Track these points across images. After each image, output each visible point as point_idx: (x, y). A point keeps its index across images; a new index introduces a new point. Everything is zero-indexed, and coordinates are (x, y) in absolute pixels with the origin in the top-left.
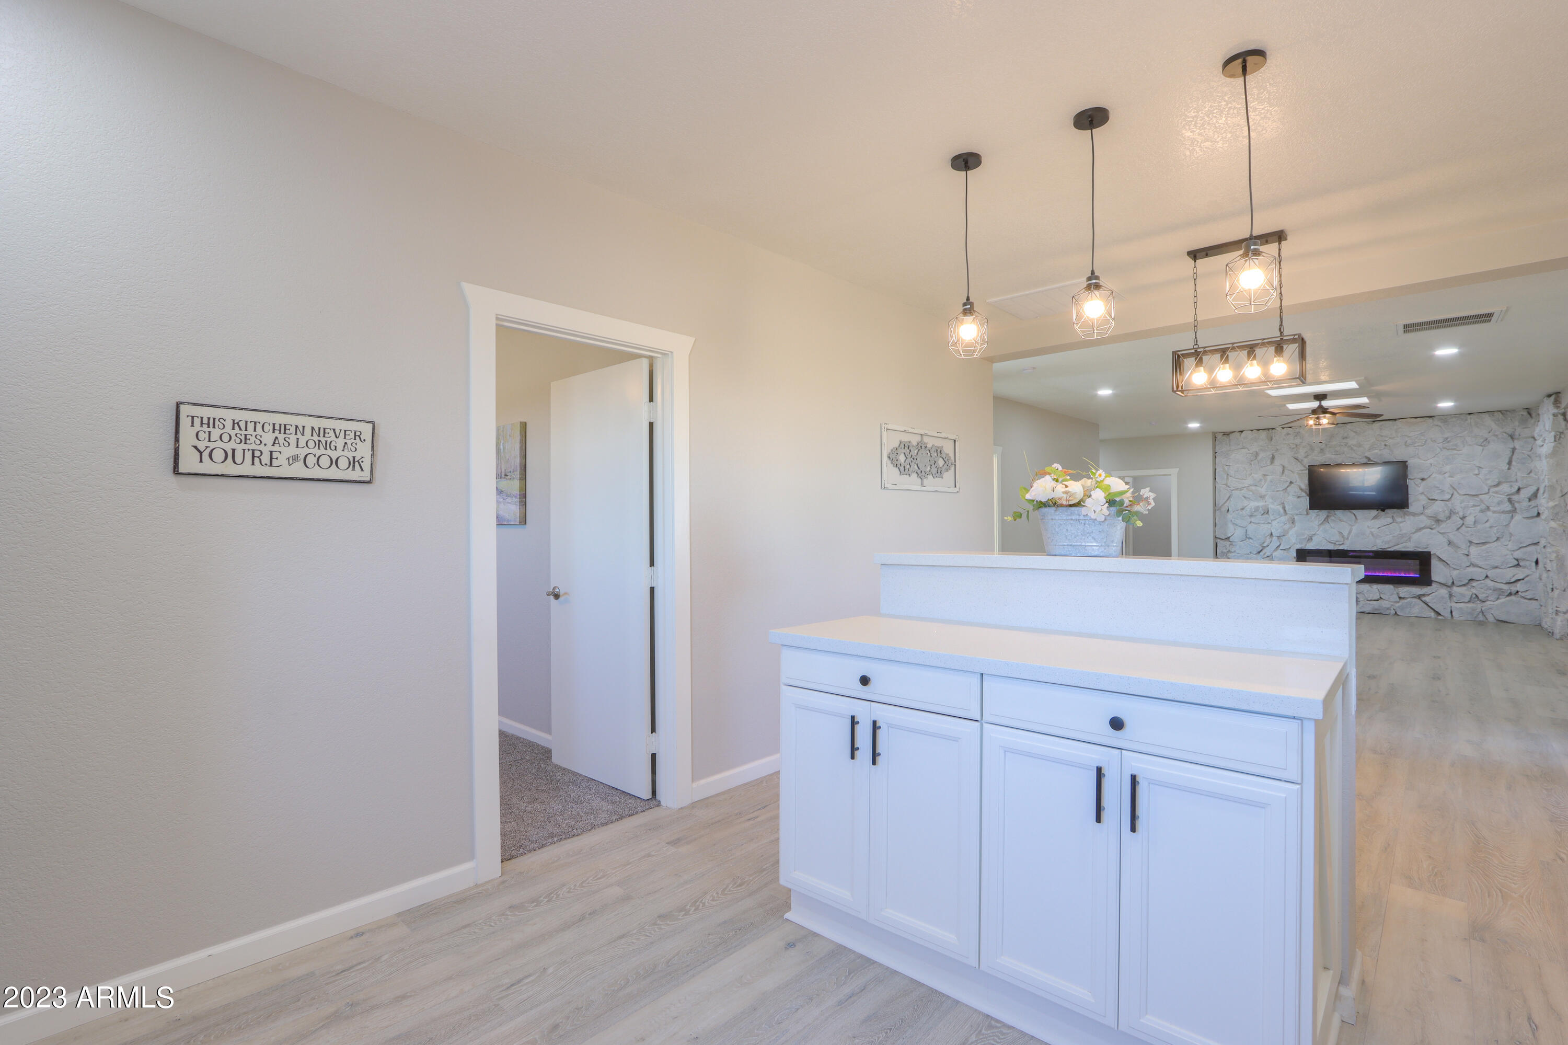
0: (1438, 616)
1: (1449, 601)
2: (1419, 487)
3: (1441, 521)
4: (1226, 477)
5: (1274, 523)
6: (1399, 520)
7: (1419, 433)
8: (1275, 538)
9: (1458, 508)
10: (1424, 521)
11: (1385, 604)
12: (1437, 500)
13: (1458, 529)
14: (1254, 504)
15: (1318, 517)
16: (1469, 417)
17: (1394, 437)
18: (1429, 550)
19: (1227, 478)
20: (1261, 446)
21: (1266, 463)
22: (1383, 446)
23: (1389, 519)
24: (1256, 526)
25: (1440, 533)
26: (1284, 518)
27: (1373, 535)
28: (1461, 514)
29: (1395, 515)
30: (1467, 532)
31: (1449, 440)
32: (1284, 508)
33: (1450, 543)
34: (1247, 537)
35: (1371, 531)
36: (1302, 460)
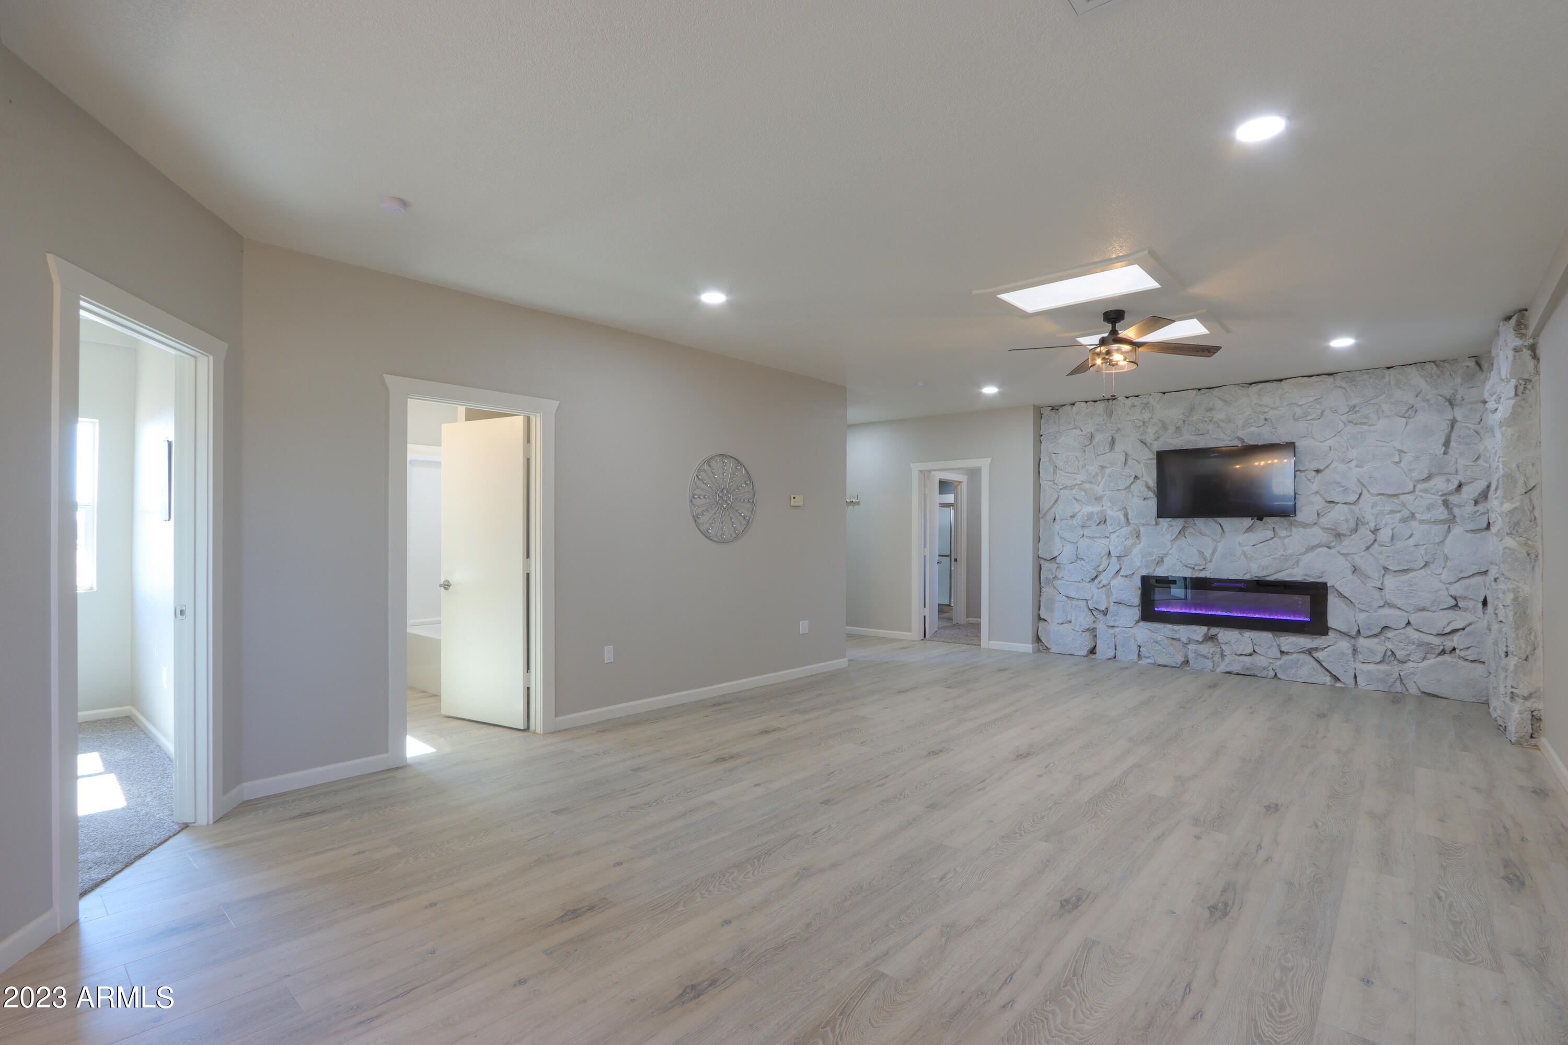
0: (1336, 682)
1: (1352, 659)
2: (1313, 483)
3: (1344, 535)
4: (1052, 471)
5: (1113, 536)
6: (1283, 533)
7: (1315, 398)
8: (1114, 560)
9: (1369, 516)
10: (1317, 535)
11: (1260, 661)
12: (1338, 503)
13: (1368, 548)
14: (1087, 509)
15: (1171, 528)
16: (1387, 372)
17: (1278, 407)
18: (1325, 581)
19: (1055, 472)
20: (1098, 425)
21: (1104, 450)
22: (1262, 422)
23: (1268, 531)
24: (1090, 541)
25: (1342, 554)
26: (1125, 531)
27: (1245, 555)
28: (1372, 525)
29: (1277, 527)
30: (1381, 553)
31: (1356, 409)
32: (1126, 515)
33: (1355, 570)
34: (1078, 558)
35: (1243, 551)
36: (1151, 444)
